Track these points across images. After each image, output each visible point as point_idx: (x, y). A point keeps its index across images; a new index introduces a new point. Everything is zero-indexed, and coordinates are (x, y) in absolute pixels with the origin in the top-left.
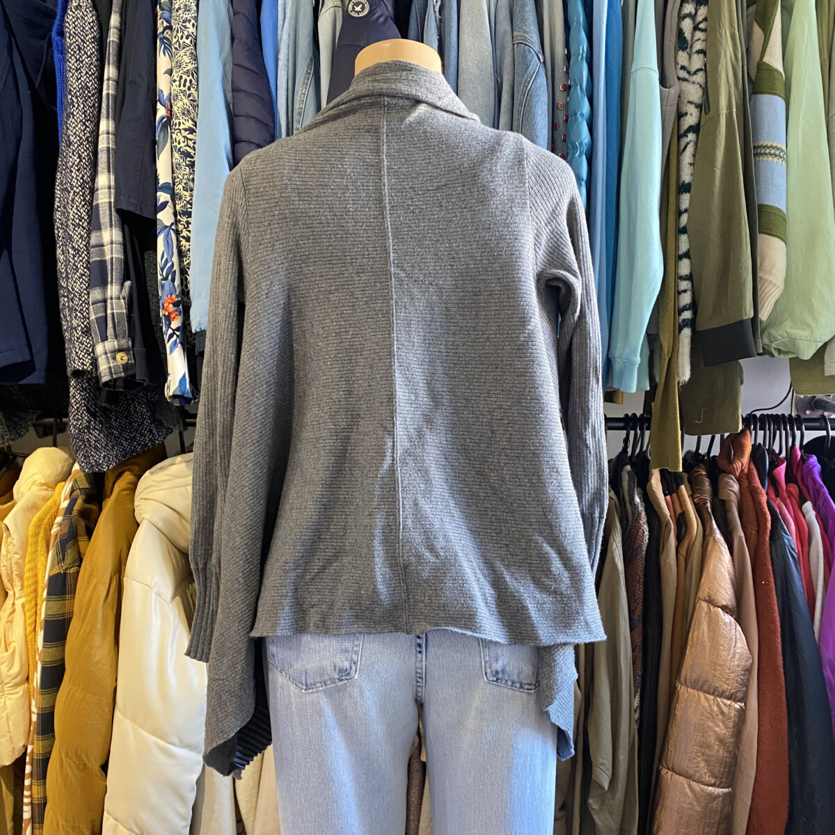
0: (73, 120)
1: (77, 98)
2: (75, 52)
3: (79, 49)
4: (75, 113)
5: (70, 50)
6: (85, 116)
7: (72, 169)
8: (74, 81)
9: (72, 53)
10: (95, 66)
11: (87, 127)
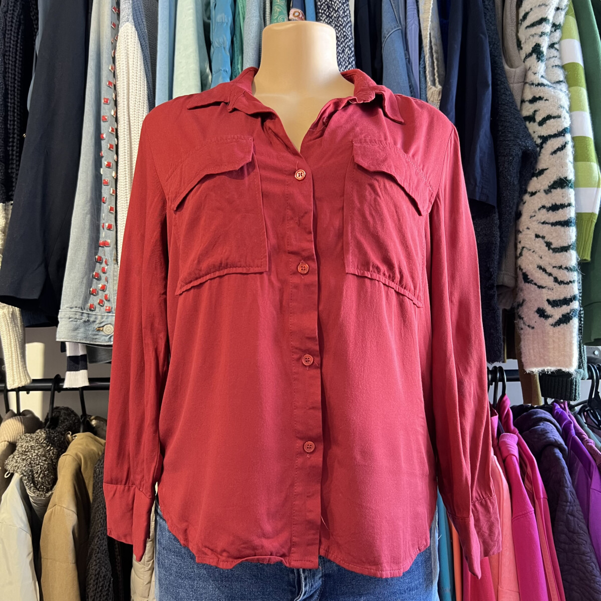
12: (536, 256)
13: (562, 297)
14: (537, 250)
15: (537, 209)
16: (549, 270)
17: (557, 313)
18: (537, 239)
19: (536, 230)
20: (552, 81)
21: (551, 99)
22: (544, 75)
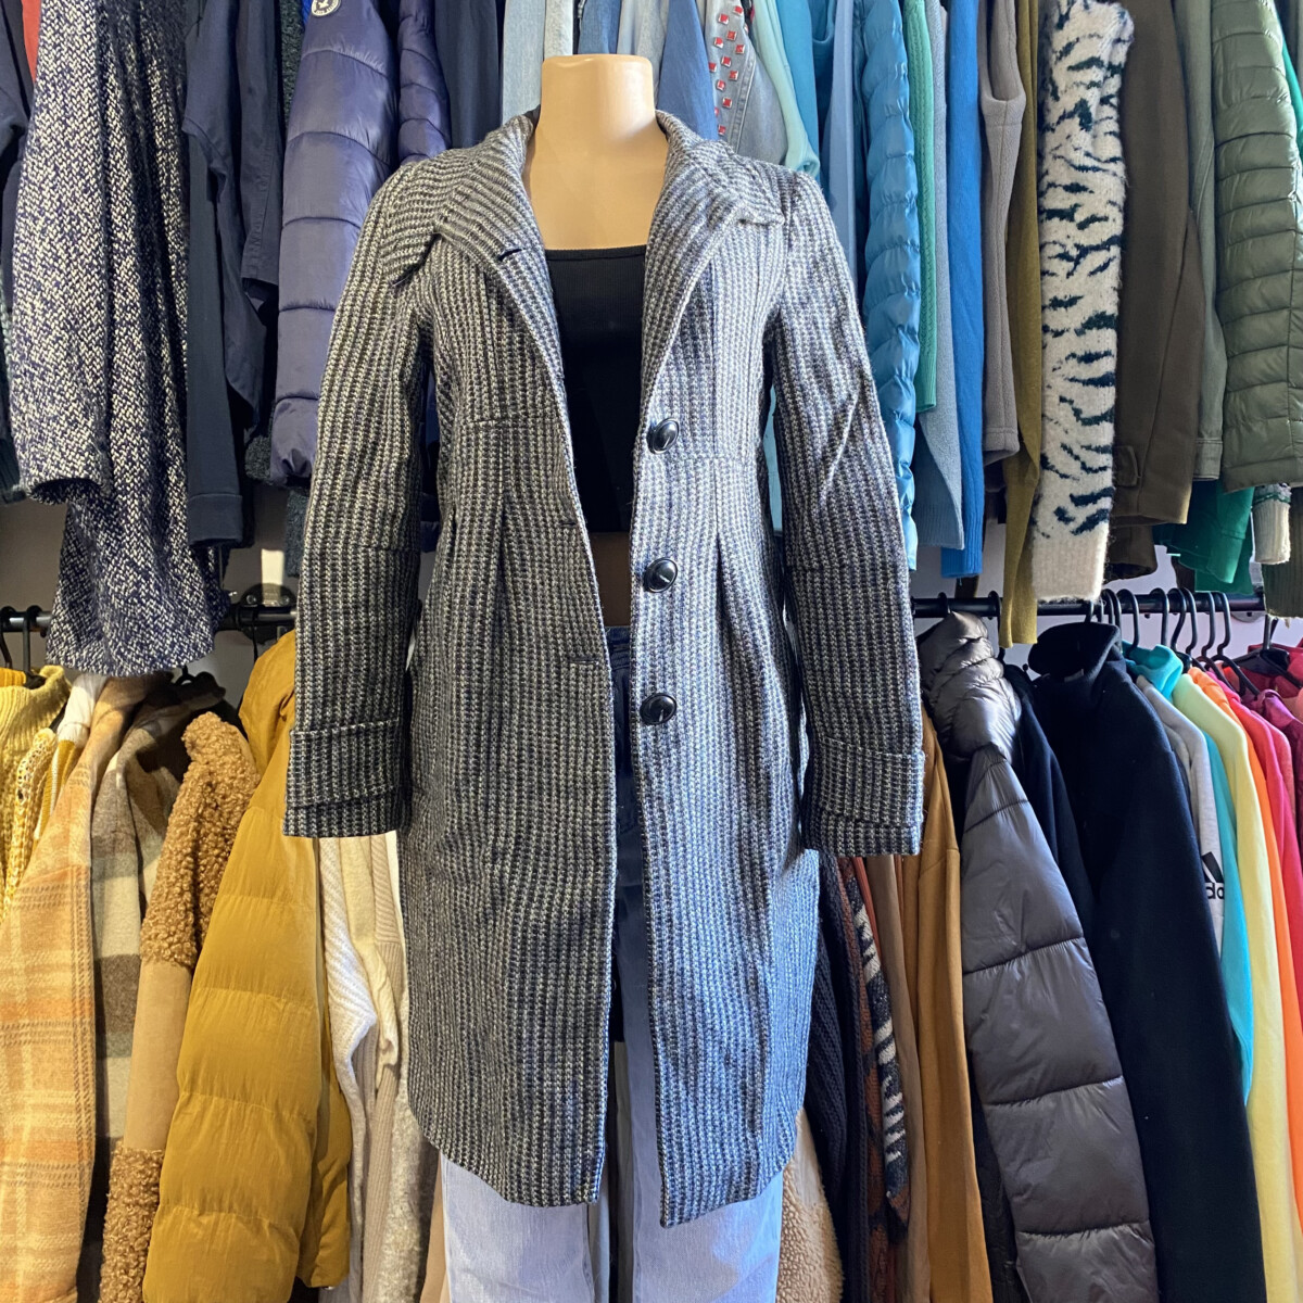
12: (1060, 430)
13: (1088, 493)
14: (1062, 420)
15: (1063, 358)
16: (1076, 451)
17: (1080, 514)
18: (1062, 404)
19: (1061, 390)
20: (1104, 159)
21: (1097, 191)
22: (1091, 150)
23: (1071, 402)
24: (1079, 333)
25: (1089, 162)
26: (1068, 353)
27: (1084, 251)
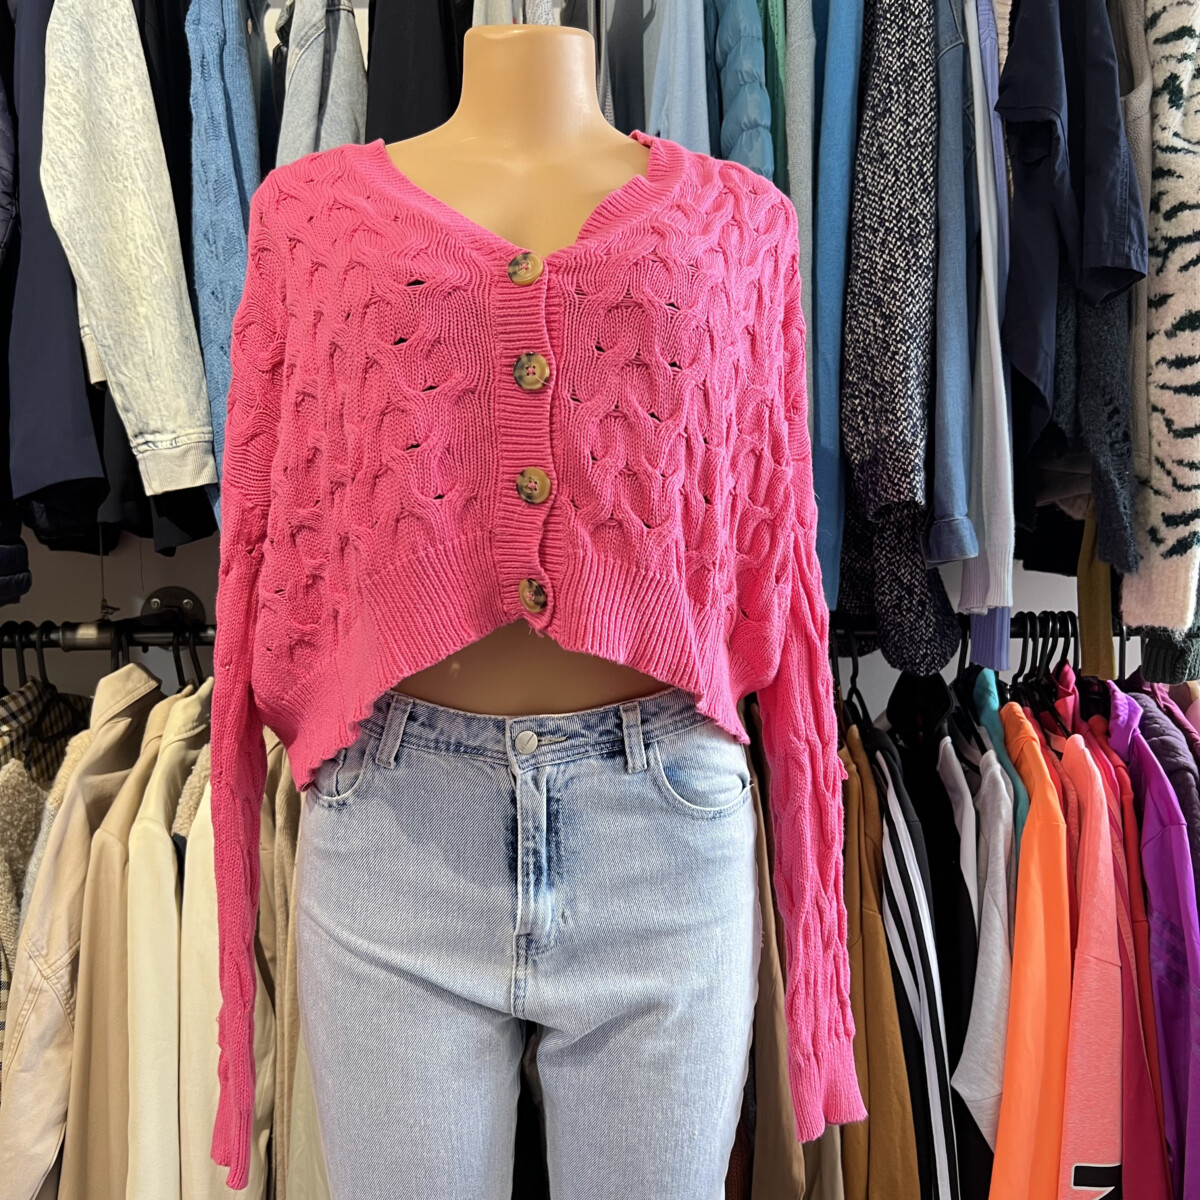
0: (890, 120)
1: (897, 85)
2: (897, 16)
3: (902, 11)
4: (893, 109)
5: (888, 16)
6: (908, 109)
7: (884, 195)
8: (895, 60)
9: (893, 18)
10: (927, 29)
11: (909, 124)
13: (1180, 512)
16: (1168, 466)
17: (1171, 536)
18: (1155, 414)
19: (1152, 398)
20: (1194, 141)
21: (1187, 176)
22: (1180, 131)
23: (1163, 411)
24: (1170, 334)
25: (1179, 143)
26: (1159, 358)
27: (1174, 243)
